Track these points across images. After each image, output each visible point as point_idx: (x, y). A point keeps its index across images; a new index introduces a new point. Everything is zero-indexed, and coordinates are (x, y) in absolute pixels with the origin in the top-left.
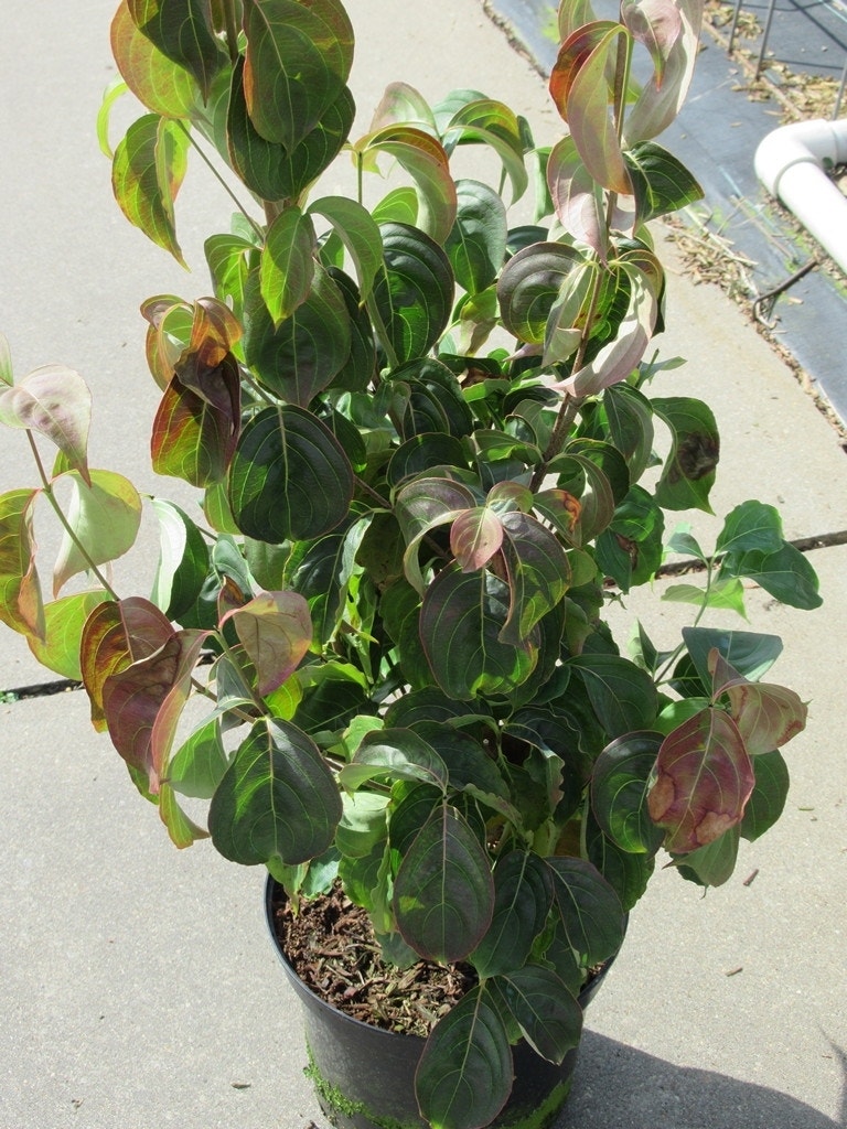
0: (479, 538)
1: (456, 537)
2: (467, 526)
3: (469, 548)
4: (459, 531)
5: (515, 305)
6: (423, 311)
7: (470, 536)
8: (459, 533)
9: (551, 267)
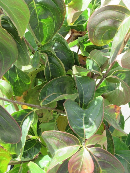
0: (82, 166)
1: (71, 166)
2: (76, 161)
3: (77, 171)
4: (72, 163)
5: (96, 34)
6: (52, 19)
7: (78, 165)
8: (72, 164)
9: (114, 17)
